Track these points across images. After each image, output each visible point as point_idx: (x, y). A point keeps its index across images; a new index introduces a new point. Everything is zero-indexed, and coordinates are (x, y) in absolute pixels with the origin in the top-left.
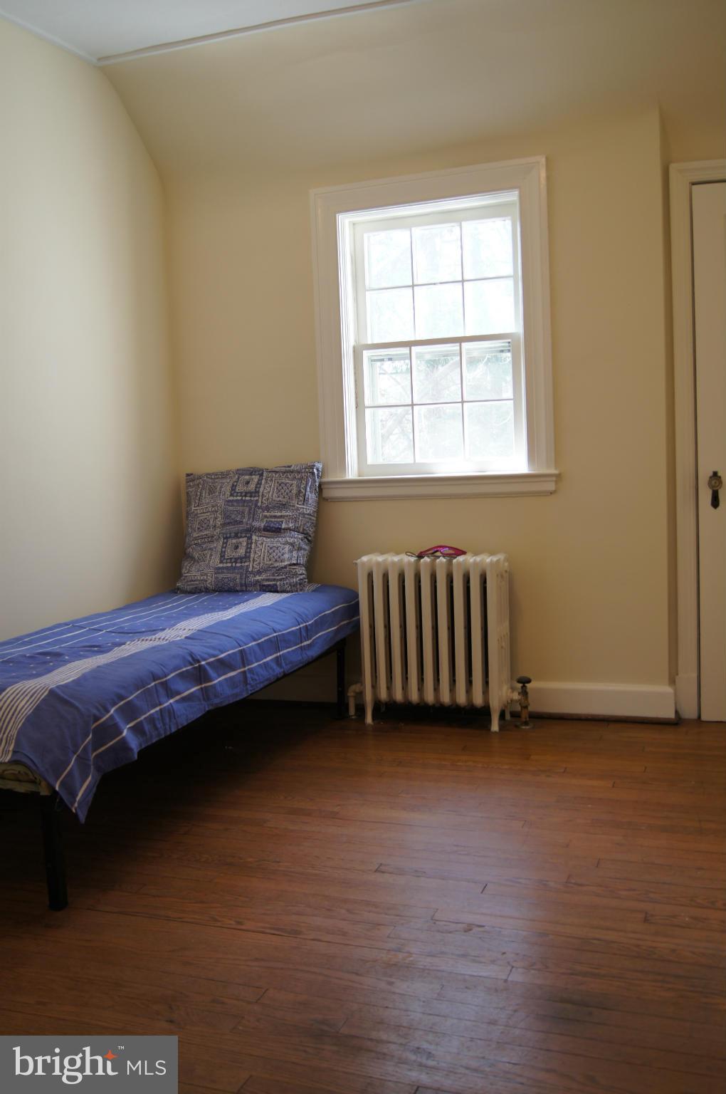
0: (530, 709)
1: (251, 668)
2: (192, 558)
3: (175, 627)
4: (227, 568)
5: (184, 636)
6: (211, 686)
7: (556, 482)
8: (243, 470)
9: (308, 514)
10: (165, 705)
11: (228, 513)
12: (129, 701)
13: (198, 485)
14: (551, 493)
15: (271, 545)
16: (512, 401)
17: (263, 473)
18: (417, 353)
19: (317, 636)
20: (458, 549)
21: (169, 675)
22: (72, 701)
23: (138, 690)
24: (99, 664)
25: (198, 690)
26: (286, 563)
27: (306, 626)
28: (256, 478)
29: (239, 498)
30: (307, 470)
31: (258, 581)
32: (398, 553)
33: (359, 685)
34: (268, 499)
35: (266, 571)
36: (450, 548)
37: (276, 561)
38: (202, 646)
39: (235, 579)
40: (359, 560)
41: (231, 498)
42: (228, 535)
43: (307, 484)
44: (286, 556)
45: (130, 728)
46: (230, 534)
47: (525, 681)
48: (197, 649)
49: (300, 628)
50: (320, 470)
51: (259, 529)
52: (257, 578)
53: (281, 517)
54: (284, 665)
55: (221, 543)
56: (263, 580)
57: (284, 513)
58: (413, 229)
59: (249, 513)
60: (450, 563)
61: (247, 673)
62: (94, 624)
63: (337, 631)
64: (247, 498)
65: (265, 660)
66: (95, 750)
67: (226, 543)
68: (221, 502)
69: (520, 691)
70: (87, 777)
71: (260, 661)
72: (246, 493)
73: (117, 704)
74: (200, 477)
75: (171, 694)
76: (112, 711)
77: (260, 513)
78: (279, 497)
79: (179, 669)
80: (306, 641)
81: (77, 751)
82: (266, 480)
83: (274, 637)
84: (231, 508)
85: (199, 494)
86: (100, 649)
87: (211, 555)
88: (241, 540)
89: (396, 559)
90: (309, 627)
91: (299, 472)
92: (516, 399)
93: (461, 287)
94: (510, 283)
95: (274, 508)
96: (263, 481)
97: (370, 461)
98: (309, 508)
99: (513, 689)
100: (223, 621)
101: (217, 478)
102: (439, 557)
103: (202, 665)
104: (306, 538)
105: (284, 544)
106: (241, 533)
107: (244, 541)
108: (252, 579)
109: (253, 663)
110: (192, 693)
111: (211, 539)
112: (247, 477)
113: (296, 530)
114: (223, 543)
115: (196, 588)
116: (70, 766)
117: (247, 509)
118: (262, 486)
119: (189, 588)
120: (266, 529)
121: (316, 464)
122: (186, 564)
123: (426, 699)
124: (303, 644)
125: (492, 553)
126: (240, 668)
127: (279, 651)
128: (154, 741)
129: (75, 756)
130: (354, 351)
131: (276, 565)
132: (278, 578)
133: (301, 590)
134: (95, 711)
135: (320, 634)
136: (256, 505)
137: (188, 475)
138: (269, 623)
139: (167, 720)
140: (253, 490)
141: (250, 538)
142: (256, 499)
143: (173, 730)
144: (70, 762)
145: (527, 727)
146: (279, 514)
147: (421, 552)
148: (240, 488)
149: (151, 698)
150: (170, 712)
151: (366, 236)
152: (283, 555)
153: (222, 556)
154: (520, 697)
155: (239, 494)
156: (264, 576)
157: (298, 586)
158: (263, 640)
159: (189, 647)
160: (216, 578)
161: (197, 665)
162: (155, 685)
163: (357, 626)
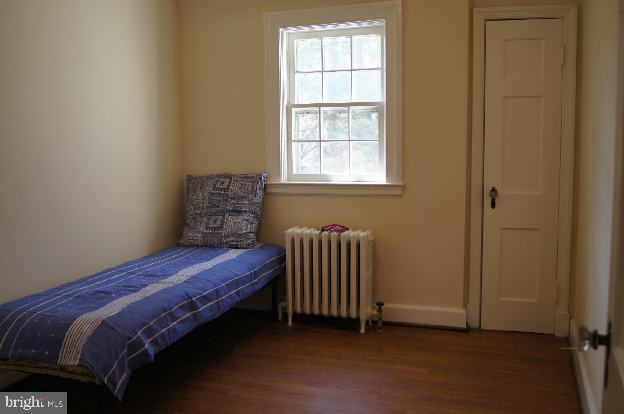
0: (383, 319)
1: (222, 299)
2: (190, 226)
3: (178, 274)
4: (210, 233)
5: (183, 280)
6: (198, 312)
7: (402, 190)
8: (221, 175)
9: (258, 203)
10: (171, 326)
11: (211, 201)
12: (149, 326)
13: (194, 183)
14: (399, 196)
15: (236, 221)
16: (378, 141)
17: (232, 178)
18: (323, 111)
19: (261, 276)
20: (344, 227)
21: (173, 308)
22: (115, 327)
23: (155, 319)
24: (132, 302)
25: (191, 315)
26: (244, 232)
27: (255, 271)
28: (228, 180)
29: (218, 192)
30: (258, 177)
31: (227, 242)
32: (309, 228)
33: (284, 302)
34: (234, 193)
35: (232, 236)
36: (340, 226)
37: (238, 230)
38: (193, 288)
39: (214, 240)
40: (287, 231)
41: (213, 192)
42: (211, 214)
43: (257, 186)
44: (244, 227)
45: (150, 342)
46: (212, 213)
47: (380, 304)
48: (191, 290)
49: (251, 273)
50: (265, 177)
51: (229, 211)
52: (227, 240)
53: (242, 204)
54: (241, 295)
55: (207, 218)
56: (231, 241)
57: (243, 202)
58: (323, 39)
59: (223, 201)
60: (339, 235)
61: (220, 302)
62: (131, 268)
63: (272, 273)
64: (223, 192)
65: (230, 294)
66: (128, 356)
67: (209, 218)
68: (207, 194)
69: (378, 309)
70: (123, 374)
71: (227, 294)
72: (222, 189)
73: (143, 328)
74: (195, 178)
75: (174, 319)
76: (139, 334)
77: (230, 202)
78: (241, 192)
79: (180, 304)
80: (254, 280)
81: (118, 359)
82: (234, 182)
83: (236, 279)
84: (213, 198)
85: (194, 188)
86: (134, 289)
87: (200, 225)
88: (218, 217)
89: (308, 231)
90: (256, 272)
91: (253, 178)
92: (380, 140)
93: (350, 73)
94: (378, 73)
95: (238, 199)
96: (232, 183)
97: (294, 172)
98: (258, 200)
99: (373, 308)
100: (206, 270)
101: (205, 179)
102: (333, 231)
103: (194, 300)
104: (256, 216)
105: (243, 220)
106: (218, 213)
107: (220, 218)
108: (224, 240)
109: (223, 296)
110: (187, 317)
111: (200, 216)
112: (223, 180)
113: (250, 212)
114: (208, 218)
115: (191, 244)
116: (113, 369)
117: (222, 199)
118: (231, 185)
119: (187, 244)
120: (233, 211)
121: (263, 174)
122: (186, 229)
123: (323, 313)
124: (252, 282)
125: (364, 230)
126: (215, 300)
127: (239, 288)
128: (164, 348)
129: (117, 362)
130: (287, 108)
131: (238, 232)
132: (239, 240)
133: (252, 248)
134: (129, 334)
135: (263, 275)
136: (227, 197)
137: (188, 176)
138: (233, 271)
139: (172, 335)
140: (226, 188)
141: (223, 216)
142: (227, 193)
143: (175, 340)
144: (114, 365)
145: (381, 331)
146: (241, 202)
147: (323, 228)
148: (218, 186)
149: (163, 323)
150: (174, 330)
151: (295, 41)
152: (242, 227)
153: (207, 226)
154: (377, 313)
155: (218, 190)
156: (231, 239)
157: (251, 245)
158: (229, 282)
159: (185, 289)
160: (203, 239)
161: (190, 300)
162: (165, 314)
163: (284, 269)
